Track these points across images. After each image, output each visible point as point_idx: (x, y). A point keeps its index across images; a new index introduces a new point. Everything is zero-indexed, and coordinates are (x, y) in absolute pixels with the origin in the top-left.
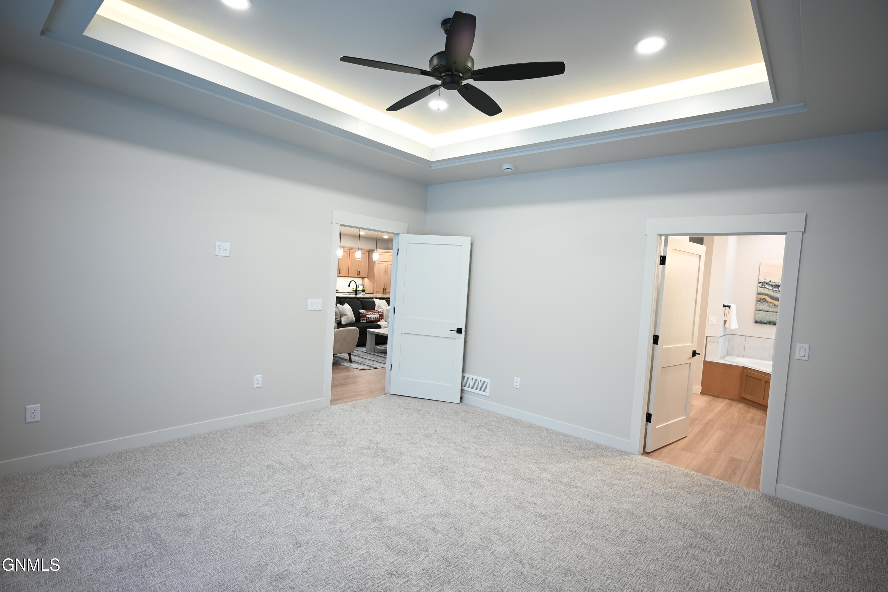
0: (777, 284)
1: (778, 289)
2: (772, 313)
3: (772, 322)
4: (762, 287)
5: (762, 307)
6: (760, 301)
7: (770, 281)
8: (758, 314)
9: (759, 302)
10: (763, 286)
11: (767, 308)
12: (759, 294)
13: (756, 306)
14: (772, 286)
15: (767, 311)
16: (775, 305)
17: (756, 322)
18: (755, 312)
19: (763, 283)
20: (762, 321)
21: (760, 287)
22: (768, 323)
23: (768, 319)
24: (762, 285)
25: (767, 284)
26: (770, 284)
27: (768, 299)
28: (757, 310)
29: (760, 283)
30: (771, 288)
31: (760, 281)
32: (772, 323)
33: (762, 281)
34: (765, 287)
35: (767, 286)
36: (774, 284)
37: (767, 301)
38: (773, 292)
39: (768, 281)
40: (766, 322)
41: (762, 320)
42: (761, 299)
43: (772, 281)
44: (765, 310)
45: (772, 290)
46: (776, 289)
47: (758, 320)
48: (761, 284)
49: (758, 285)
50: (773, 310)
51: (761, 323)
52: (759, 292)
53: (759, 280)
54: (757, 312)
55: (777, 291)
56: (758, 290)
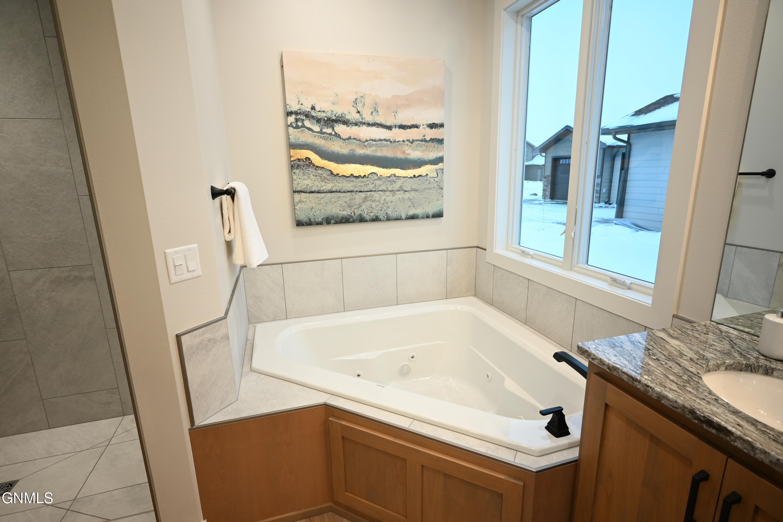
0: (329, 115)
1: (333, 130)
2: (329, 195)
3: (333, 218)
4: (297, 127)
5: (306, 182)
6: (298, 166)
7: (313, 108)
8: (300, 201)
9: (297, 168)
10: (300, 124)
11: (317, 184)
12: (292, 146)
13: (292, 180)
14: (319, 121)
15: (318, 192)
16: (332, 173)
17: (299, 224)
18: (293, 199)
19: (296, 113)
20: (312, 220)
21: (291, 125)
22: (324, 223)
23: (323, 211)
24: (297, 120)
25: (307, 115)
26: (313, 117)
27: (316, 159)
28: (295, 192)
29: (289, 114)
30: (316, 128)
31: (289, 110)
32: (333, 221)
33: (294, 107)
34: (303, 126)
35: (307, 123)
36: (323, 115)
37: (314, 165)
38: (324, 138)
39: (307, 108)
40: (320, 220)
41: (311, 216)
42: (299, 160)
43: (318, 108)
44: (313, 190)
45: (321, 132)
46: (329, 131)
47: (303, 217)
48: (294, 116)
49: (286, 121)
50: (329, 186)
51: (309, 223)
52: (292, 140)
53: (285, 105)
54: (297, 196)
55: (330, 134)
56: (288, 135)
